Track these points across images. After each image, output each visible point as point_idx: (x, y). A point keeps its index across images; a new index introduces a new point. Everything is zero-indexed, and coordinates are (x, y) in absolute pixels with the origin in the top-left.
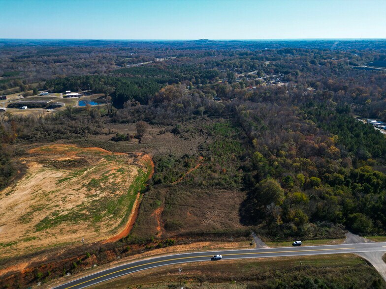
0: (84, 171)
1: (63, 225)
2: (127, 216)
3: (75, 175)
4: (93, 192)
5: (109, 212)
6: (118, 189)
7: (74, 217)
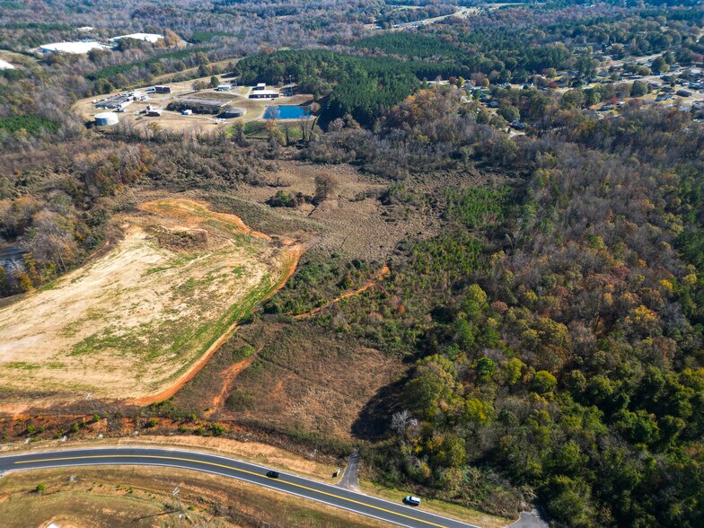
0: (191, 259)
1: (105, 355)
3: (175, 264)
6: (212, 308)
7: (127, 344)
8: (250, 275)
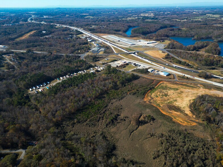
0: (169, 102)
1: (173, 88)
2: (160, 85)
3: (171, 102)
4: (166, 93)
5: (163, 87)
6: (160, 91)
7: (171, 89)
8: (155, 95)
